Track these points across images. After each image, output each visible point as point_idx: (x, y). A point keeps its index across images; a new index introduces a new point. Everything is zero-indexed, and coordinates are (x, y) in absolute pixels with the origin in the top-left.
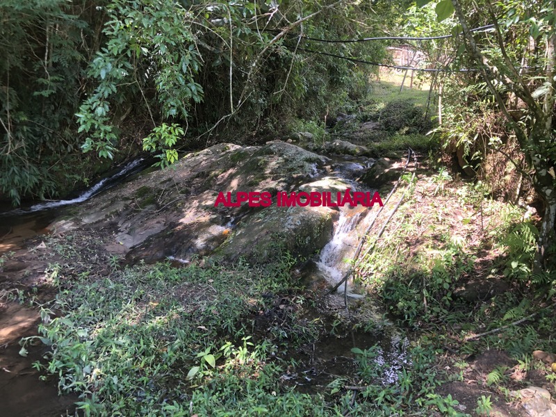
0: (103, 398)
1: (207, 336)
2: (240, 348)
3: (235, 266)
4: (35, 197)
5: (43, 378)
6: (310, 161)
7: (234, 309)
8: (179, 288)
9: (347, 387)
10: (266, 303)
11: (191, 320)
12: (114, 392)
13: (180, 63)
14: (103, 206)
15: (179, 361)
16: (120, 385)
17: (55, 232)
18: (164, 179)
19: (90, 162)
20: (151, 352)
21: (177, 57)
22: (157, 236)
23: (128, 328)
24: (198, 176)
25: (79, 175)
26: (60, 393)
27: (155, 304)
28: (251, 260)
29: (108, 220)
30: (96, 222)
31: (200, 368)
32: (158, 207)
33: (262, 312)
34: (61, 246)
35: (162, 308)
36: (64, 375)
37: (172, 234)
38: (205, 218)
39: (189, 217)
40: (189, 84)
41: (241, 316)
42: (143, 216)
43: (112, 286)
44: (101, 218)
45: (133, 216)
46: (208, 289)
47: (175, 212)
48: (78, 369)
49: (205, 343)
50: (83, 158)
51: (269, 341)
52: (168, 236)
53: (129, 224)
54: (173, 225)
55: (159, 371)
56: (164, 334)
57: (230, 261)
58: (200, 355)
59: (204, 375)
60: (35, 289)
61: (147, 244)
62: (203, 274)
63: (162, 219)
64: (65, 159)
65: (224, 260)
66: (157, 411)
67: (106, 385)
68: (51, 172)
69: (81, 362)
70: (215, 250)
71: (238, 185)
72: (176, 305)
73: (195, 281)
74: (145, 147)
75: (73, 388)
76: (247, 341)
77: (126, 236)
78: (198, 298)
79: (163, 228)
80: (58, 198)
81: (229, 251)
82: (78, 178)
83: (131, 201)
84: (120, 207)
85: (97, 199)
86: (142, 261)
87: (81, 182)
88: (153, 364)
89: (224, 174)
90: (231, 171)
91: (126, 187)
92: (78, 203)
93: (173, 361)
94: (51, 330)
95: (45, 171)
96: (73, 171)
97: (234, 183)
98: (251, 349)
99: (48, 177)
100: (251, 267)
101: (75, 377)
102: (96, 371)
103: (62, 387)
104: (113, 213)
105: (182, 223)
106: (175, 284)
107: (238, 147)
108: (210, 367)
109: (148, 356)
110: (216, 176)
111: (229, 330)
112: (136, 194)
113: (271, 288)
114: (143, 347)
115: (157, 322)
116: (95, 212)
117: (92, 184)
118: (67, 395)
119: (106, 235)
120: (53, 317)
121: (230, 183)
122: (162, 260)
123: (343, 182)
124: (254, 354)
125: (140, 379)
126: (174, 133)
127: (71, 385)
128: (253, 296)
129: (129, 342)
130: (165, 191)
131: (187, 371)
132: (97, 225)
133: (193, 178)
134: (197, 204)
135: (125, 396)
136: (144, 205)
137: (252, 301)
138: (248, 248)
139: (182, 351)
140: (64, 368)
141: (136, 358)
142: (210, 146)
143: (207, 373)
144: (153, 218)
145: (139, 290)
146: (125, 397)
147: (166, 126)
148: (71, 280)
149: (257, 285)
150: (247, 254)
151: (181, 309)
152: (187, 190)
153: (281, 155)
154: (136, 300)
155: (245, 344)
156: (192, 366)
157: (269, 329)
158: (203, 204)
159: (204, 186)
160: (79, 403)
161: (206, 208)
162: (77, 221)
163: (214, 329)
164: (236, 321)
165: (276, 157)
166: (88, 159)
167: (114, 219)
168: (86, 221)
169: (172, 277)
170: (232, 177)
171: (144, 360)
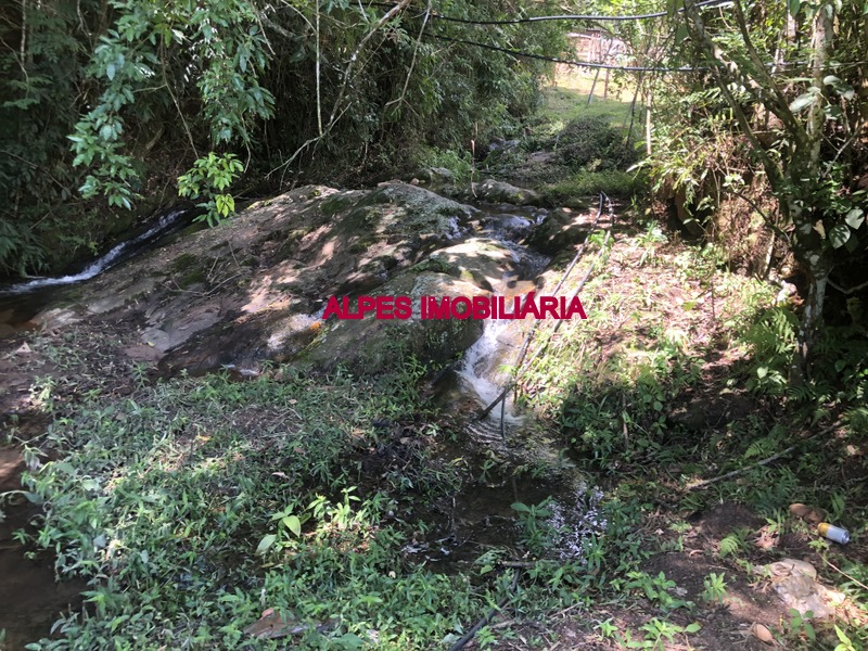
0: (126, 586)
1: (287, 487)
2: (339, 505)
3: (331, 379)
4: (12, 272)
5: (31, 555)
6: (446, 213)
7: (330, 445)
8: (243, 413)
9: (505, 563)
10: (379, 435)
11: (262, 463)
12: (144, 575)
13: (236, 56)
14: (120, 286)
15: (244, 526)
16: (152, 565)
17: (44, 327)
18: (217, 242)
19: (98, 216)
20: (199, 513)
21: (231, 46)
22: (207, 332)
23: (163, 476)
24: (269, 238)
25: (82, 237)
26: (57, 578)
27: (205, 439)
28: (356, 369)
29: (129, 307)
30: (111, 312)
31: (277, 537)
32: (208, 287)
33: (372, 449)
34: (55, 349)
35: (217, 445)
36: (63, 551)
37: (231, 329)
38: (282, 303)
39: (257, 303)
40: (251, 90)
41: (340, 456)
42: (184, 302)
43: (137, 411)
44: (117, 305)
45: (169, 301)
46: (288, 414)
47: (236, 294)
48: (85, 541)
49: (284, 498)
50: (87, 210)
51: (384, 493)
52: (225, 333)
53: (162, 314)
54: (233, 315)
55: (213, 543)
56: (220, 485)
57: (323, 370)
58: (276, 516)
59: (284, 548)
60: (15, 417)
61: (191, 345)
62: (280, 391)
63: (215, 306)
64: (59, 211)
65: (314, 369)
66: (210, 603)
67: (130, 564)
68: (36, 232)
69: (90, 530)
70: (299, 354)
71: (335, 252)
72: (238, 440)
73: (268, 402)
74: (183, 191)
75: (78, 569)
76: (350, 494)
77: (158, 333)
78: (272, 429)
79: (216, 320)
80: (48, 274)
81: (320, 355)
82: (81, 241)
83: (165, 278)
84: (148, 287)
85: (111, 276)
86: (184, 372)
87: (85, 248)
88: (203, 531)
89: (312, 233)
90: (323, 229)
91: (157, 255)
93: (234, 526)
94: (43, 480)
95: (27, 231)
96: (70, 231)
97: (328, 249)
98: (356, 507)
99: (31, 240)
100: (355, 379)
101: (82, 553)
102: (115, 544)
103: (61, 568)
104: (137, 297)
105: (245, 313)
106: (235, 408)
107: (334, 191)
108: (293, 536)
109: (195, 520)
110: (299, 237)
111: (322, 477)
112: (173, 266)
113: (387, 413)
114: (187, 505)
115: (208, 465)
116: (108, 296)
117: (104, 251)
118: (69, 581)
119: (126, 332)
120: (44, 461)
121: (321, 248)
122: (215, 369)
123: (498, 246)
124: (360, 514)
125: (184, 555)
126: (227, 169)
127: (75, 566)
128: (360, 425)
129: (164, 498)
130: (219, 261)
131: (256, 542)
132: (112, 316)
133: (262, 241)
134: (270, 282)
135: (162, 581)
136: (186, 284)
137: (358, 433)
138: (350, 351)
139: (248, 510)
140: (63, 539)
141: (177, 523)
142: (288, 190)
143: (288, 544)
144: (201, 304)
145: (180, 418)
146: (160, 583)
147: (215, 158)
148: (72, 402)
149: (365, 407)
150: (350, 359)
151: (247, 446)
152: (253, 260)
153: (401, 204)
154: (175, 432)
155: (347, 498)
156: (264, 533)
157: (384, 476)
158: (279, 281)
159: (279, 254)
160: (87, 593)
161: (284, 287)
162: (80, 310)
163: (298, 477)
164: (333, 463)
165: (393, 207)
166: (96, 210)
167: (138, 305)
168: (94, 309)
169: (232, 397)
170: (324, 239)
171: (189, 526)
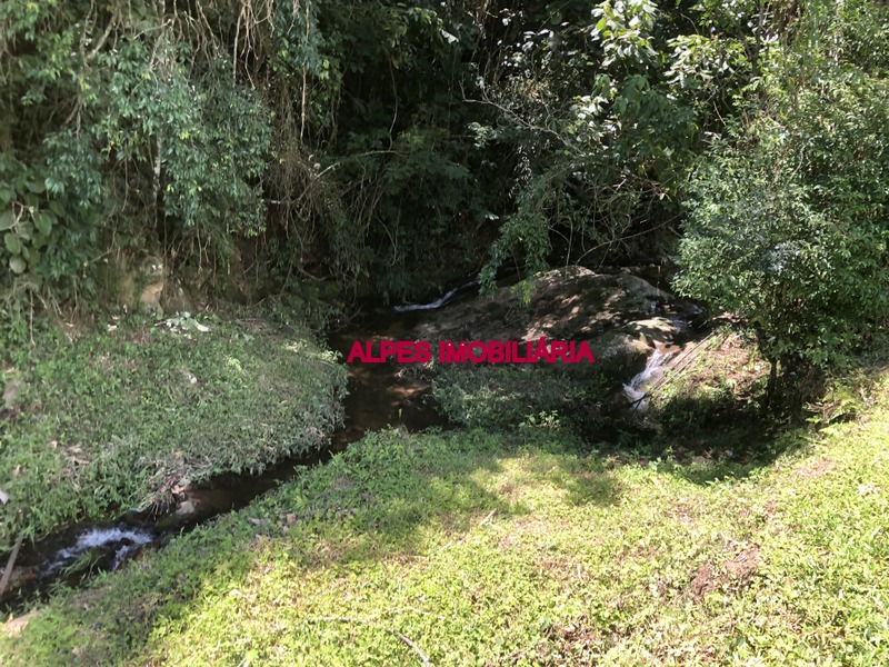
6: (651, 298)
14: (457, 315)
29: (462, 328)
30: (453, 329)
42: (491, 330)
45: (483, 328)
47: (520, 330)
53: (479, 334)
54: (517, 340)
63: (508, 334)
83: (482, 314)
84: (472, 318)
89: (569, 299)
90: (575, 297)
97: (575, 310)
104: (466, 323)
107: (589, 272)
110: (561, 300)
112: (486, 308)
116: (451, 320)
121: (571, 308)
123: (669, 324)
130: (512, 309)
133: (539, 300)
134: (539, 326)
136: (493, 320)
142: (561, 266)
144: (500, 332)
152: (531, 311)
153: (625, 289)
158: (544, 326)
159: (547, 310)
162: (438, 327)
165: (620, 290)
167: (467, 328)
168: (444, 327)
170: (575, 303)
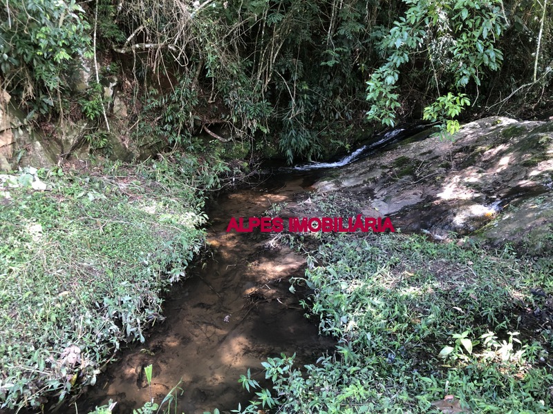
0: (356, 350)
1: (463, 319)
2: (504, 341)
3: (499, 253)
4: (304, 158)
5: (308, 316)
7: (497, 299)
8: (436, 264)
10: (536, 301)
11: (446, 298)
12: (368, 347)
13: (481, 28)
14: (361, 172)
15: (432, 336)
16: (373, 342)
17: (318, 190)
18: (424, 150)
19: (353, 130)
20: (404, 319)
21: (478, 22)
22: (414, 207)
23: (382, 291)
24: (460, 151)
25: (342, 141)
26: (320, 333)
27: (410, 274)
28: (520, 250)
29: (365, 185)
30: (355, 187)
31: (455, 349)
33: (529, 310)
34: (324, 204)
35: (417, 280)
36: (324, 318)
37: (429, 208)
38: (466, 195)
39: (448, 193)
40: (488, 51)
41: (503, 308)
42: (399, 186)
43: (368, 248)
44: (359, 183)
45: (390, 184)
46: (467, 271)
47: (434, 186)
48: (337, 316)
49: (460, 325)
50: (347, 125)
51: (539, 343)
52: (425, 209)
53: (384, 192)
54: (430, 199)
55: (411, 341)
56: (417, 305)
57: (493, 246)
58: (456, 336)
59: (459, 359)
60: (302, 237)
61: (403, 213)
62: (463, 254)
63: (419, 191)
64: (332, 125)
65: (486, 244)
66: (408, 378)
67: (360, 338)
68: (319, 136)
69: (339, 311)
70: (476, 231)
71: (509, 164)
72: (432, 280)
73: (453, 260)
74: (426, 117)
75: (331, 332)
76: (514, 337)
77: (382, 203)
78: (455, 278)
79: (419, 200)
80: (321, 161)
81: (492, 235)
82: (341, 143)
83: (389, 170)
84: (377, 174)
85: (356, 165)
86: (399, 230)
87: (343, 148)
88: (405, 331)
89: (492, 150)
90: (501, 147)
91: (385, 155)
92: (339, 167)
93: (426, 334)
94: (315, 276)
95: (315, 135)
96: (337, 137)
97: (505, 161)
98: (516, 347)
99: (316, 141)
100: (518, 257)
101: (334, 323)
102: (352, 323)
103: (322, 328)
104: (370, 179)
105: (439, 198)
106: (431, 259)
108: (466, 352)
109: (400, 323)
110: (483, 152)
111: (489, 319)
112: (394, 163)
113: (543, 286)
114: (397, 313)
115: (410, 291)
116: (354, 177)
117: (353, 150)
118: (325, 337)
119: (363, 200)
120: (316, 265)
121: (498, 160)
122: (418, 231)
124: (520, 353)
125: (392, 343)
127: (330, 329)
128: (518, 289)
129: (383, 304)
130: (424, 163)
131: (439, 349)
132: (355, 189)
133: (455, 152)
134: (459, 180)
135: (377, 354)
136: (402, 175)
137: (517, 295)
138: (517, 236)
139: (435, 327)
140: (325, 312)
141: (389, 322)
143: (462, 357)
144: (410, 189)
145: (395, 257)
147: (452, 96)
148: (331, 235)
149: (525, 278)
150: (516, 242)
151: (436, 285)
152: (447, 164)
154: (391, 265)
155: (511, 339)
156: (445, 344)
157: (538, 331)
158: (466, 180)
159: (467, 162)
160: (339, 347)
161: (469, 185)
162: (338, 183)
163: (471, 314)
164: (497, 311)
166: (352, 126)
167: (371, 185)
168: (345, 184)
169: (429, 252)
170: (501, 154)
171: (397, 326)
